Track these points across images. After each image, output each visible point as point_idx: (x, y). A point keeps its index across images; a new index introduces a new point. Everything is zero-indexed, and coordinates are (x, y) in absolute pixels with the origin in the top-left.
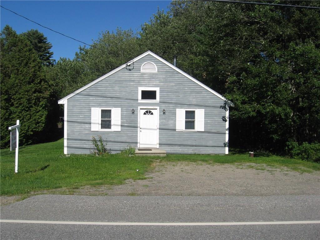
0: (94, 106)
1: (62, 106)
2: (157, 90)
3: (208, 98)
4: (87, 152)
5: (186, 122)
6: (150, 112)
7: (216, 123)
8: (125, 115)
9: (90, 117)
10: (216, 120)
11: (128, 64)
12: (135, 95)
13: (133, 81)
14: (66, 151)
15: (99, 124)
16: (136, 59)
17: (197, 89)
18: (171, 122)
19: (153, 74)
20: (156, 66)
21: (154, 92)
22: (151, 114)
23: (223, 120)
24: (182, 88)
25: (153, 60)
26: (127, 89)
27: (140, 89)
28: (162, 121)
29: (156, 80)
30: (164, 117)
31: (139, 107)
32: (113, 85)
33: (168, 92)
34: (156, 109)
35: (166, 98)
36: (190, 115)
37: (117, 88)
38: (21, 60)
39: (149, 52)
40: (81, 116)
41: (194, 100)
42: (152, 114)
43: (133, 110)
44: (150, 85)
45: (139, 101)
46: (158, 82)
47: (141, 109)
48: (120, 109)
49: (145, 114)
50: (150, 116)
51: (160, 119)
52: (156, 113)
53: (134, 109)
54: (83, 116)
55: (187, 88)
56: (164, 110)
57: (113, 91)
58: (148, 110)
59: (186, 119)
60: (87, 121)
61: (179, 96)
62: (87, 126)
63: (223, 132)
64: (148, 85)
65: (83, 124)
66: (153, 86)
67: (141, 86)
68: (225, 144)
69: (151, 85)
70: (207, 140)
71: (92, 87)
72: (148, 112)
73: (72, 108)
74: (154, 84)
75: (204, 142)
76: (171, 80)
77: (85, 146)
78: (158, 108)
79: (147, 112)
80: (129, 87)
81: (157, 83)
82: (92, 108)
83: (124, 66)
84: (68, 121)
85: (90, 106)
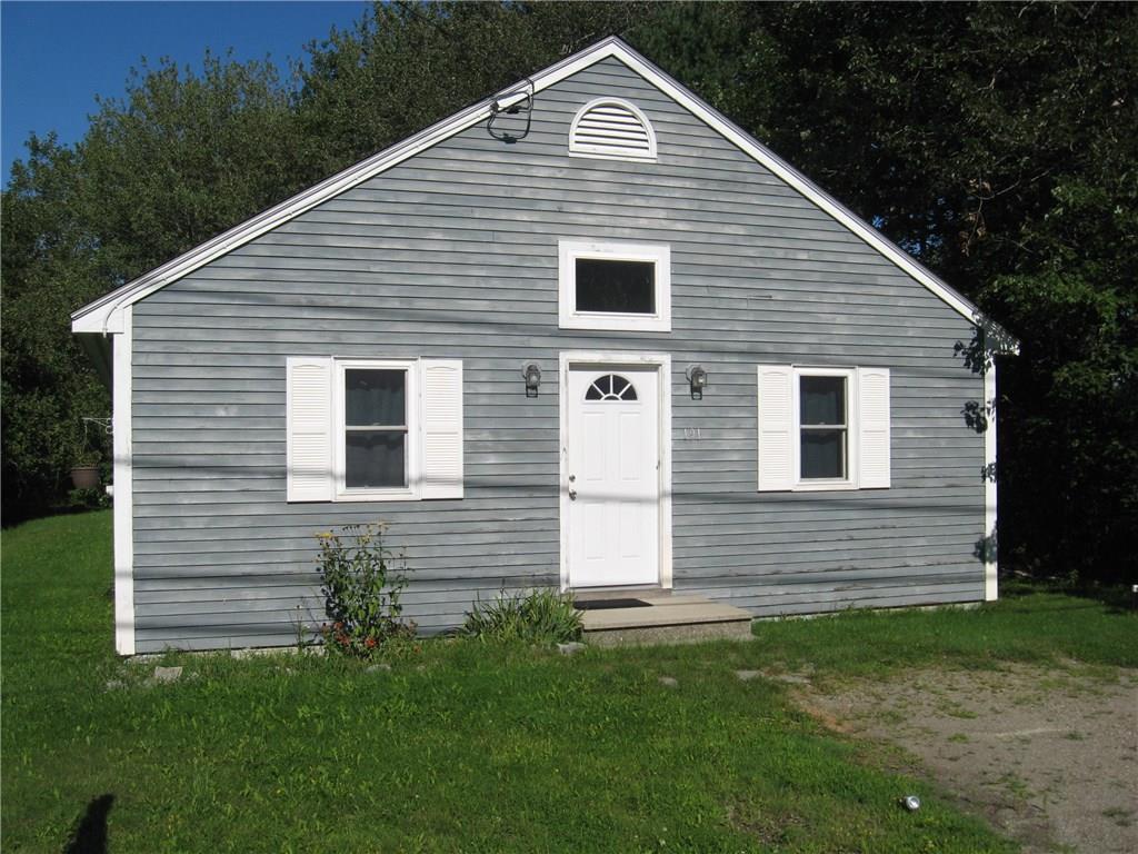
0: (304, 349)
1: (101, 345)
2: (658, 256)
3: (906, 312)
5: (806, 437)
6: (620, 383)
7: (943, 443)
8: (484, 400)
9: (276, 415)
10: (944, 423)
11: (503, 103)
12: (540, 285)
13: (530, 204)
16: (543, 81)
17: (851, 259)
18: (732, 439)
19: (637, 170)
20: (649, 128)
21: (644, 272)
22: (624, 397)
23: (970, 421)
24: (780, 254)
25: (632, 93)
26: (497, 249)
27: (572, 252)
28: (686, 434)
29: (652, 203)
30: (694, 412)
31: (566, 357)
33: (714, 272)
34: (654, 368)
35: (704, 303)
36: (823, 399)
37: (436, 242)
39: (611, 48)
40: (222, 413)
41: (840, 319)
42: (631, 395)
43: (532, 370)
44: (618, 233)
45: (563, 324)
46: (662, 214)
47: (574, 366)
48: (458, 364)
49: (592, 394)
50: (621, 405)
51: (679, 422)
52: (656, 388)
53: (540, 365)
54: (233, 412)
55: (804, 256)
56: (698, 373)
58: (612, 373)
59: (802, 421)
60: (257, 441)
61: (770, 299)
62: (261, 469)
63: (972, 485)
64: (607, 231)
66: (637, 234)
67: (576, 231)
68: (981, 552)
69: (627, 232)
70: (906, 532)
71: (288, 228)
72: (612, 386)
73: (160, 360)
74: (643, 223)
75: (891, 543)
76: (726, 208)
78: (665, 359)
79: (603, 383)
80: (505, 238)
81: (657, 218)
82: (292, 363)
83: (481, 112)
84: (138, 464)
85: (280, 349)
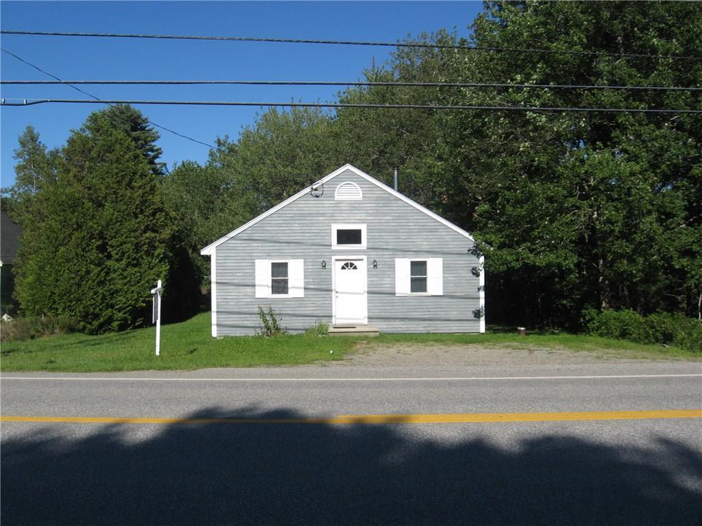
0: (260, 257)
1: (207, 259)
2: (363, 228)
3: (449, 240)
4: (251, 333)
5: (413, 280)
6: (352, 265)
7: (463, 281)
8: (310, 270)
9: (253, 275)
10: (463, 275)
11: (314, 187)
12: (327, 238)
13: (323, 215)
14: (214, 333)
15: (268, 286)
16: (325, 179)
17: (429, 224)
18: (387, 281)
19: (356, 202)
20: (360, 189)
21: (358, 232)
22: (353, 268)
23: (474, 274)
24: (403, 224)
25: (355, 180)
26: (313, 228)
27: (335, 228)
28: (372, 279)
29: (361, 212)
30: (374, 273)
31: (334, 258)
32: (291, 222)
33: (380, 231)
34: (362, 260)
35: (378, 240)
36: (419, 269)
37: (296, 227)
38: (121, 176)
39: (348, 167)
40: (238, 275)
41: (425, 243)
42: (355, 268)
43: (324, 262)
44: (351, 221)
45: (333, 248)
46: (364, 215)
47: (336, 260)
48: (302, 261)
49: (343, 268)
50: (352, 270)
51: (369, 276)
52: (363, 266)
53: (326, 260)
54: (242, 274)
55: (412, 224)
56: (375, 261)
57: (290, 231)
58: (349, 262)
59: (412, 275)
60: (248, 282)
61: (400, 238)
62: (249, 290)
63: (474, 295)
64: (347, 221)
65: (242, 287)
66: (356, 221)
67: (337, 221)
68: (477, 314)
69: (353, 221)
70: (449, 309)
71: (255, 226)
72: (349, 265)
73: (223, 261)
74: (358, 218)
75: (444, 313)
76: (385, 211)
77: (246, 323)
78: (365, 257)
79: (347, 265)
80: (317, 225)
81: (363, 216)
82: (256, 261)
83: (307, 190)
84: (217, 283)
85: (254, 258)
